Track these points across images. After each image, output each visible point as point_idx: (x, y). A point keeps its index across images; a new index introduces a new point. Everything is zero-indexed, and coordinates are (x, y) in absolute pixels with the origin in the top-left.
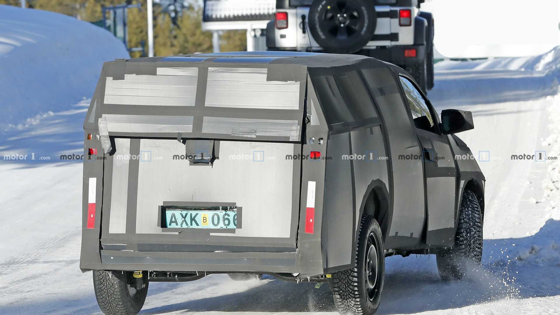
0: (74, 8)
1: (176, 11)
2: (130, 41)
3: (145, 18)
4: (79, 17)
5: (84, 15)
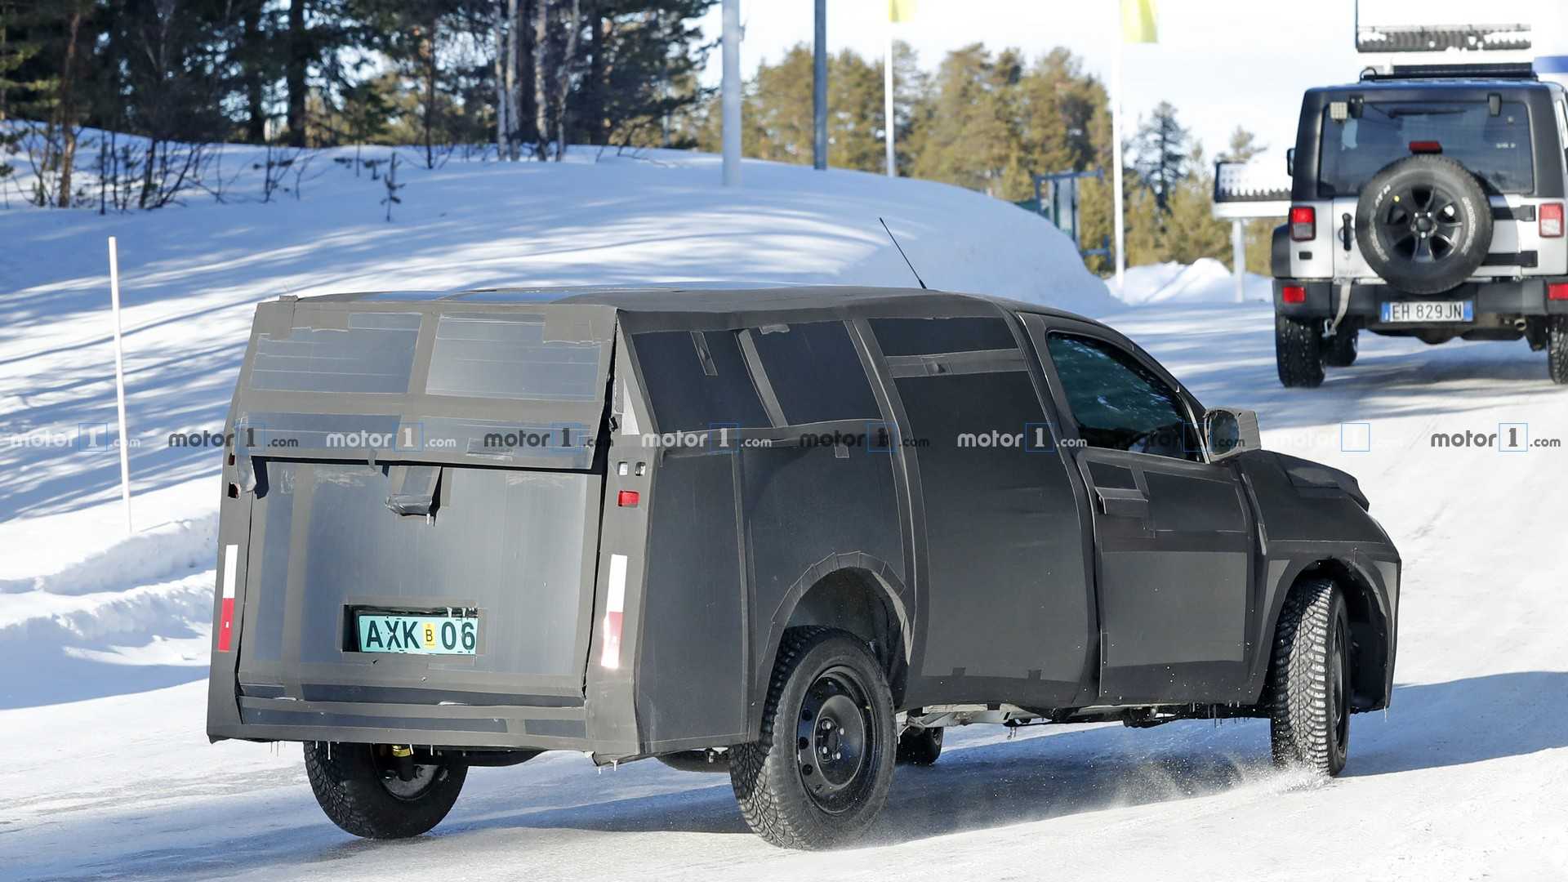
0: (981, 178)
1: (1164, 184)
2: (1083, 237)
3: (1109, 195)
4: (989, 191)
5: (999, 190)
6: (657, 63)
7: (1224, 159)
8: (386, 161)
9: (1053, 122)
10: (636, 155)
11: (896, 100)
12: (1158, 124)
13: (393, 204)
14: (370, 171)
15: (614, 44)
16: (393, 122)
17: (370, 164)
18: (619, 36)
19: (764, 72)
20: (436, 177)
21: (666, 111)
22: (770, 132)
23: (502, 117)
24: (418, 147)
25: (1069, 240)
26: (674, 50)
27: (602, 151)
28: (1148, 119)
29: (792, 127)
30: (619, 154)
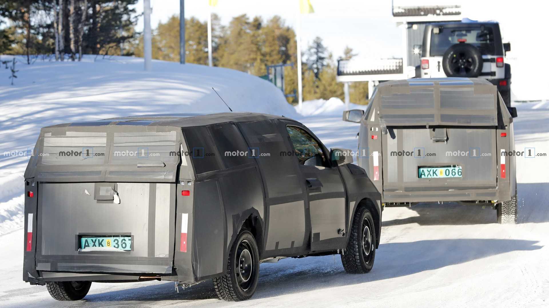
0: (246, 67)
1: (318, 69)
2: (286, 89)
3: (296, 73)
4: (249, 72)
5: (253, 71)
6: (118, 22)
7: (341, 59)
8: (11, 61)
9: (274, 44)
10: (111, 58)
11: (212, 37)
12: (315, 45)
13: (14, 78)
14: (5, 65)
15: (101, 15)
16: (14, 46)
17: (5, 63)
18: (103, 12)
19: (161, 26)
20: (31, 67)
21: (122, 41)
22: (163, 49)
23: (57, 44)
24: (24, 56)
25: (280, 91)
26: (125, 17)
27: (96, 57)
28: (311, 43)
29: (171, 47)
30: (103, 58)
